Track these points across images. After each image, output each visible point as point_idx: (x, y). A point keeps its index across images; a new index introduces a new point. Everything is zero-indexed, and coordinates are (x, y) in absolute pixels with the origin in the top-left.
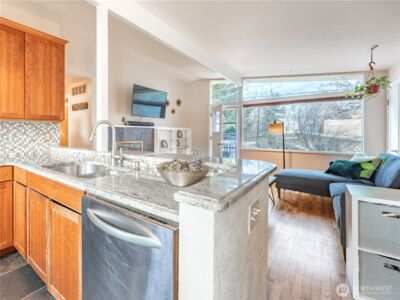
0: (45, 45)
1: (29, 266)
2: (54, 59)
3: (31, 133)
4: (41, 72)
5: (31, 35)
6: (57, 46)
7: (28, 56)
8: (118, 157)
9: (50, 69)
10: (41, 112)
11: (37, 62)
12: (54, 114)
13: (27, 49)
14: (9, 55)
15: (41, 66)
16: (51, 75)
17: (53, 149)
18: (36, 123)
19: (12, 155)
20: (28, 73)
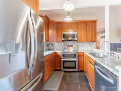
0: (91, 23)
1: (86, 76)
2: (94, 26)
3: (88, 45)
4: (90, 30)
5: (88, 22)
6: (94, 22)
7: (88, 27)
8: (111, 53)
9: (93, 28)
10: (90, 40)
11: (89, 28)
12: (93, 40)
13: (87, 25)
14: (83, 28)
15: (90, 28)
16: (93, 30)
17: (94, 49)
18: (90, 43)
19: (84, 50)
20: (87, 31)
